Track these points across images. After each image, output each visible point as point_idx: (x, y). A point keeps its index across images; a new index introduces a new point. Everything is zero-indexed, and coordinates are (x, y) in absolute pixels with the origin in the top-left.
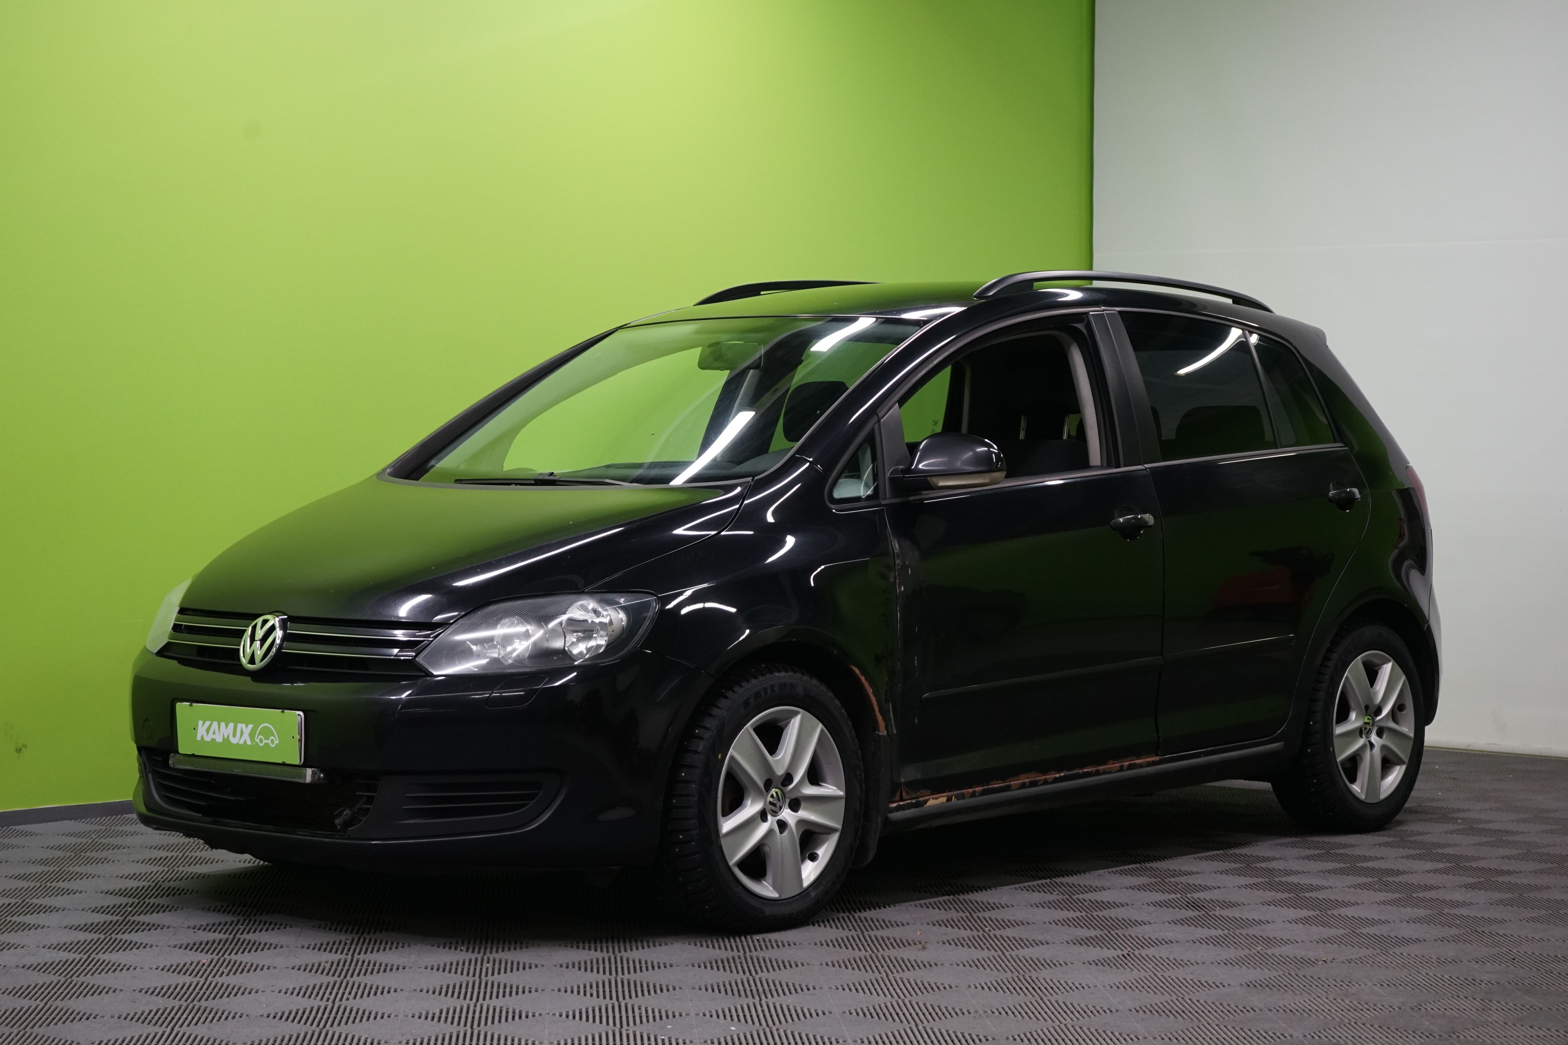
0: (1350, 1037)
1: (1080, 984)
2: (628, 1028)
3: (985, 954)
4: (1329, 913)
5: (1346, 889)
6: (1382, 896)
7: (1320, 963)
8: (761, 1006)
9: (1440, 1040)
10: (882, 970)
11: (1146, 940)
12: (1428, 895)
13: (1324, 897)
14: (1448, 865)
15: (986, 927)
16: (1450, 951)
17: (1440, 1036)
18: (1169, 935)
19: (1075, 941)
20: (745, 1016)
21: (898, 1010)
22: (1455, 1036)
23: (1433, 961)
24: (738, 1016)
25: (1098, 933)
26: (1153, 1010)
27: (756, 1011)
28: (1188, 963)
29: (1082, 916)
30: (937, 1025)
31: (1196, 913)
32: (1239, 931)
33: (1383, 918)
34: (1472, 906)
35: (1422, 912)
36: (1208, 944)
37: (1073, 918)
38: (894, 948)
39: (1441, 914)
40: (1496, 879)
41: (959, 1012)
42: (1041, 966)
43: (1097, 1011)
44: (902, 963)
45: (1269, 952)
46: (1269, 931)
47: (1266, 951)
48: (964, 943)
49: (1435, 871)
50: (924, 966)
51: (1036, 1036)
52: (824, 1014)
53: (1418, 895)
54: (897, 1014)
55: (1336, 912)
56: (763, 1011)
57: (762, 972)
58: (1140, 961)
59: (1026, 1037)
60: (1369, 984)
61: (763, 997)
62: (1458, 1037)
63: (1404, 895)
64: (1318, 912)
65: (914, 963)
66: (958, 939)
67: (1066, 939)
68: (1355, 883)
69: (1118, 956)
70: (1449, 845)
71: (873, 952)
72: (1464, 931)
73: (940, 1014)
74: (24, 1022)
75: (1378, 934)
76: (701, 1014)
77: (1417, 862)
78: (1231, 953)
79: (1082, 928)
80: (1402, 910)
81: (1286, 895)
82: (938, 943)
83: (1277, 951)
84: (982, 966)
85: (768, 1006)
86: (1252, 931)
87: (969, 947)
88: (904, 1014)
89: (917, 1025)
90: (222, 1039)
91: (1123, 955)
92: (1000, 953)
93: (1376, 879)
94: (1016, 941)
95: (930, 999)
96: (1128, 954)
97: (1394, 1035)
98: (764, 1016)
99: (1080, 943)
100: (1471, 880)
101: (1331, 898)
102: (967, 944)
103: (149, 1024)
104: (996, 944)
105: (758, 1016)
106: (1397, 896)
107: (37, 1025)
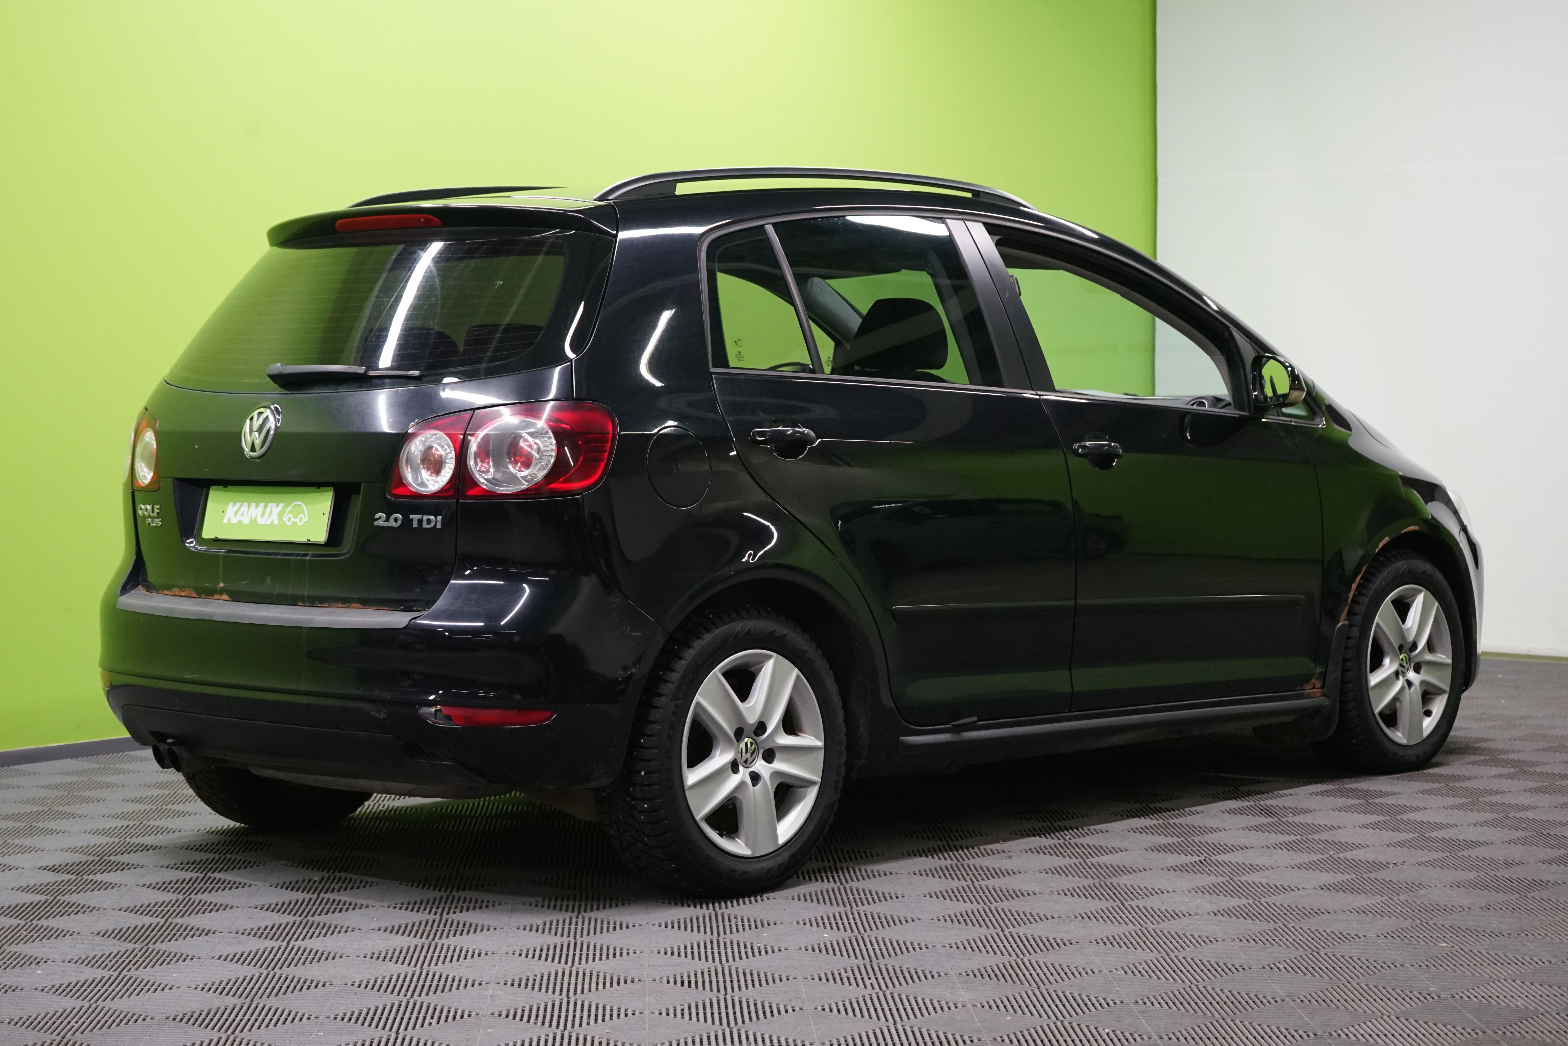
0: (1421, 936)
1: (1159, 889)
2: (725, 936)
3: (1066, 861)
4: (1398, 817)
5: (1415, 794)
6: (1450, 801)
7: (1391, 866)
8: (852, 914)
9: (1509, 938)
10: (967, 878)
11: (1221, 846)
12: (1494, 799)
13: (1393, 802)
14: (1513, 770)
15: (1067, 835)
16: (1517, 852)
17: (1509, 935)
18: (1244, 842)
19: (1153, 848)
20: (837, 924)
21: (984, 916)
22: (1524, 935)
23: (1501, 862)
24: (830, 924)
25: (1174, 840)
26: (1229, 913)
27: (848, 919)
28: (1263, 868)
29: (1159, 824)
30: (1022, 930)
31: (1269, 820)
32: (1311, 836)
33: (1451, 822)
34: (1537, 810)
35: (1488, 816)
36: (1282, 849)
37: (1150, 826)
38: (978, 857)
39: (1507, 817)
40: (1559, 782)
41: (1043, 917)
42: (1121, 873)
43: (1176, 915)
44: (987, 872)
45: (1341, 856)
46: (1339, 836)
47: (1338, 855)
48: (1046, 851)
49: (1501, 776)
50: (1008, 873)
51: (1119, 940)
52: (913, 921)
53: (1484, 799)
54: (984, 920)
55: (1405, 817)
56: (854, 919)
57: (852, 881)
58: (1217, 866)
59: (1108, 940)
60: (1439, 885)
61: (854, 905)
62: (1527, 935)
63: (1470, 799)
64: (1388, 817)
65: (998, 871)
66: (1040, 848)
67: (1144, 847)
68: (1423, 789)
69: (1195, 862)
70: (1513, 751)
71: (958, 860)
72: (1531, 834)
73: (1025, 919)
74: (147, 938)
75: (1446, 838)
76: (795, 923)
77: (1482, 767)
78: (1305, 858)
79: (1160, 835)
80: (1469, 813)
81: (1356, 801)
82: (1021, 851)
83: (1349, 855)
84: (1064, 872)
85: (859, 914)
86: (1324, 836)
87: (1051, 855)
88: (990, 920)
89: (1003, 931)
90: (336, 952)
91: (1200, 861)
92: (1081, 860)
93: (1442, 785)
94: (1096, 849)
95: (1015, 905)
96: (1205, 860)
97: (1465, 934)
98: (856, 923)
99: (1158, 850)
100: (1534, 785)
101: (1399, 803)
102: (1049, 852)
103: (266, 938)
104: (1077, 852)
105: (849, 924)
106: (1464, 800)
107: (159, 941)
